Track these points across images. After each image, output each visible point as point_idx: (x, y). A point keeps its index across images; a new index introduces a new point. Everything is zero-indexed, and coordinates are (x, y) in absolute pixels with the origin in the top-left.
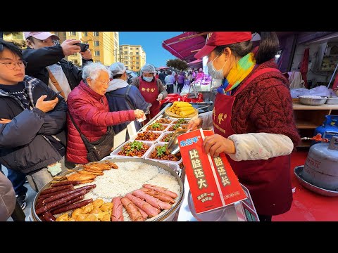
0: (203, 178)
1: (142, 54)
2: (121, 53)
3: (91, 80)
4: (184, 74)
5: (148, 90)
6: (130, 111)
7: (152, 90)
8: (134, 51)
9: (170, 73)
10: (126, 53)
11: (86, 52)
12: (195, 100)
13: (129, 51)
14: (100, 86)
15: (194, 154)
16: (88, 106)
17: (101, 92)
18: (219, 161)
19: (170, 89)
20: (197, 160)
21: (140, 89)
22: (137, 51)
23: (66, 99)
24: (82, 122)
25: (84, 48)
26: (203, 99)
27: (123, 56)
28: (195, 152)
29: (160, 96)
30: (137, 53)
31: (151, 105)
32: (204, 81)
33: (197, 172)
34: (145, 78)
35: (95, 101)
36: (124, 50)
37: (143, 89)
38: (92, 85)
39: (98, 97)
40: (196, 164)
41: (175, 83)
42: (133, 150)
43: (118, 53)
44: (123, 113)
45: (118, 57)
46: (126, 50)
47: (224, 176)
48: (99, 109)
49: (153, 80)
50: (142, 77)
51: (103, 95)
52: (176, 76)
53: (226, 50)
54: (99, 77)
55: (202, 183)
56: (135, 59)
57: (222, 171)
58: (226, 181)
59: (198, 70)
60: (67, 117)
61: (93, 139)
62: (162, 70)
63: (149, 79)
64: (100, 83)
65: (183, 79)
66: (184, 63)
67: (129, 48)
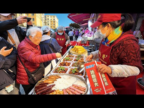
0: (97, 82)
1: (57, 20)
2: (46, 20)
3: (31, 37)
4: (78, 31)
5: (60, 39)
6: (53, 54)
7: (63, 39)
8: (52, 18)
9: (71, 30)
10: (48, 19)
11: (30, 22)
12: (85, 44)
13: (50, 18)
14: (37, 40)
15: (92, 72)
16: (30, 52)
17: (37, 43)
18: (103, 76)
19: (71, 38)
20: (94, 75)
21: (56, 39)
22: (54, 18)
23: (17, 48)
24: (26, 61)
25: (29, 20)
26: (89, 44)
27: (47, 21)
28: (93, 71)
29: (67, 42)
30: (54, 19)
31: (62, 48)
32: (89, 35)
33: (94, 80)
34: (59, 33)
35: (33, 48)
36: (47, 18)
37: (58, 39)
38: (32, 40)
39: (35, 46)
40: (93, 76)
41: (73, 35)
42: (60, 70)
43: (44, 19)
44: (49, 55)
45: (44, 21)
46: (48, 18)
47: (106, 82)
48: (36, 53)
49: (63, 34)
50: (57, 33)
51: (38, 45)
52: (74, 32)
53: (108, 25)
54: (37, 35)
55: (96, 84)
56: (52, 22)
57: (105, 80)
58: (106, 84)
59: (86, 29)
60: (17, 58)
61: (32, 70)
62: (67, 28)
63: (61, 34)
64: (37, 39)
65: (78, 33)
66: (78, 25)
67: (50, 17)
